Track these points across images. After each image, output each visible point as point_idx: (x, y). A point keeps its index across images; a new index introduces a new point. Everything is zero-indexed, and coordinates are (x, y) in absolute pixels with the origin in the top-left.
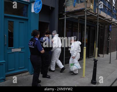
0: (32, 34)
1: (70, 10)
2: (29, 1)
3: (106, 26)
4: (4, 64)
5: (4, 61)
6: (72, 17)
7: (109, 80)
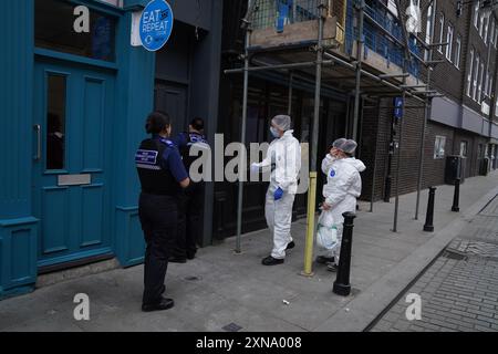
0: (147, 126)
1: (265, 43)
2: (121, 5)
3: (382, 99)
4: (34, 229)
5: (32, 219)
6: (270, 66)
7: (390, 283)
